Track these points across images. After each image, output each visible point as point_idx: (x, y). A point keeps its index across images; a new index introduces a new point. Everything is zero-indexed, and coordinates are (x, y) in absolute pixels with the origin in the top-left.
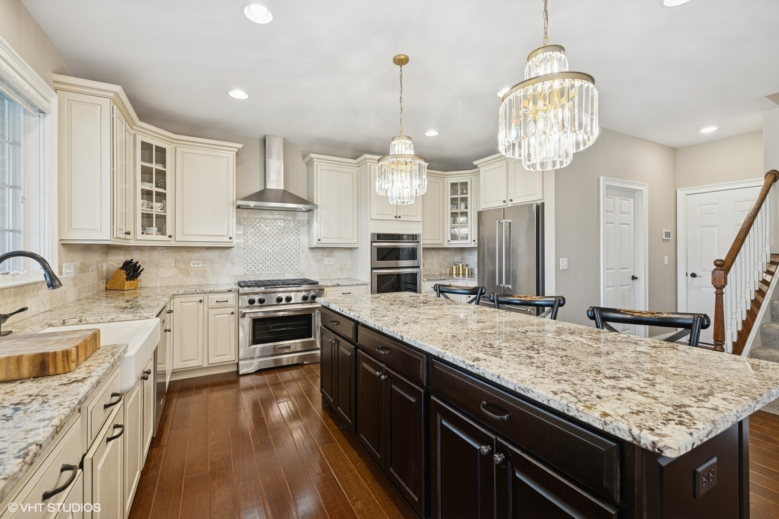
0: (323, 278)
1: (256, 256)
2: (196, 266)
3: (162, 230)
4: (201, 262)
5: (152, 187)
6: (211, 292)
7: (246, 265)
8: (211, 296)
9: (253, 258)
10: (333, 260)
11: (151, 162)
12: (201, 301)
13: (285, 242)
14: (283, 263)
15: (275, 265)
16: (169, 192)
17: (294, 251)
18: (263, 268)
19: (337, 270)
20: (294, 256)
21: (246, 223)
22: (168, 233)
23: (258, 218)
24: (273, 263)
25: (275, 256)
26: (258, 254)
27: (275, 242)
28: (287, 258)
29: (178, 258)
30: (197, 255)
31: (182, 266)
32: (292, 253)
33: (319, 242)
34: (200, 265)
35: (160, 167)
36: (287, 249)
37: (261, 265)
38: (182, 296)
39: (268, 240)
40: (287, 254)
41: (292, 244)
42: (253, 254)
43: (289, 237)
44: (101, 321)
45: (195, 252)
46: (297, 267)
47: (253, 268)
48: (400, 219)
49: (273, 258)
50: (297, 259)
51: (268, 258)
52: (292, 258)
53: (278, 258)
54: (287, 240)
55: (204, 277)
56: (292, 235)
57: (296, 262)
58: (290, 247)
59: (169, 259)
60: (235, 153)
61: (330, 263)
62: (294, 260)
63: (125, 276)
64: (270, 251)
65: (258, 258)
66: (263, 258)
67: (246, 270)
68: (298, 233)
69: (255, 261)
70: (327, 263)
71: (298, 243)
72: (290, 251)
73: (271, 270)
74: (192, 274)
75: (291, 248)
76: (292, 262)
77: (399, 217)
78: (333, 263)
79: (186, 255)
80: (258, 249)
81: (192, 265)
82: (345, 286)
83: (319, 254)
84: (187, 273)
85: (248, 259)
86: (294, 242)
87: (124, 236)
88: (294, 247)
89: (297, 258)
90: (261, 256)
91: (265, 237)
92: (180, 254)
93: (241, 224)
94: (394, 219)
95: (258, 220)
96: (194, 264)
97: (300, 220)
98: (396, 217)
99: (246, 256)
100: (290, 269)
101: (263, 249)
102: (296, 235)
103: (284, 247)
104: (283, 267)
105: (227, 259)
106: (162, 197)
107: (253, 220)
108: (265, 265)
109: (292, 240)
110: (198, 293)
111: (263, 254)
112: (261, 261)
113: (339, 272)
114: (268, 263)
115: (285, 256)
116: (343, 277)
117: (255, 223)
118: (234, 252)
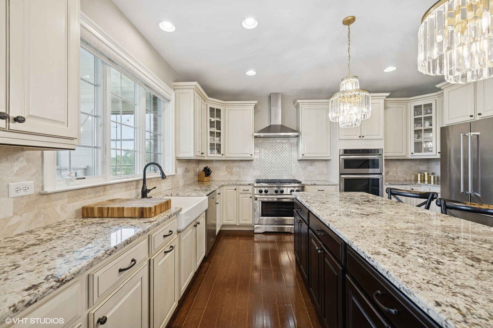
0: (307, 179)
2: (236, 170)
3: (219, 151)
4: (238, 168)
5: (215, 130)
6: (240, 185)
7: (260, 170)
8: (241, 187)
9: (264, 166)
10: (314, 168)
11: (214, 117)
12: (235, 189)
13: (282, 157)
14: (281, 169)
15: (277, 170)
16: (222, 131)
17: (288, 162)
18: (270, 172)
19: (317, 175)
20: (288, 165)
21: (261, 146)
22: (222, 153)
23: (267, 143)
24: (276, 169)
25: (277, 165)
26: (267, 163)
27: (277, 157)
28: (284, 166)
29: (228, 166)
30: (236, 164)
31: (229, 170)
32: (287, 163)
33: (303, 156)
34: (238, 170)
35: (218, 119)
36: (284, 161)
37: (269, 171)
38: (227, 186)
39: (273, 155)
40: (284, 164)
41: (287, 158)
42: (264, 164)
43: (285, 154)
44: (184, 195)
45: (235, 163)
46: (290, 172)
47: (264, 172)
48: (363, 138)
49: (276, 166)
50: (290, 167)
51: (273, 166)
52: (287, 166)
53: (279, 166)
54: (284, 155)
55: (240, 176)
56: (287, 152)
57: (290, 169)
58: (285, 159)
59: (223, 166)
60: (253, 107)
61: (312, 170)
62: (288, 168)
63: (204, 175)
64: (274, 162)
65: (267, 166)
66: (270, 166)
67: (260, 173)
68: (291, 151)
69: (266, 168)
70: (309, 169)
71: (290, 157)
72: (286, 162)
73: (274, 173)
74: (234, 174)
75: (286, 160)
76: (287, 169)
77: (363, 137)
78: (314, 170)
79: (231, 164)
80: (267, 161)
81: (234, 170)
82: (319, 185)
83: (304, 164)
84: (231, 174)
85: (262, 166)
86: (288, 157)
87: (201, 155)
88: (288, 159)
89: (290, 166)
90: (269, 165)
92: (228, 164)
93: (258, 147)
94: (358, 138)
95: (267, 144)
96: (235, 169)
97: (292, 143)
98: (360, 137)
99: (261, 165)
100: (286, 173)
101: (270, 161)
102: (289, 152)
103: (283, 159)
104: (281, 172)
105: (251, 167)
106: (219, 134)
107: (264, 144)
108: (271, 171)
109: (287, 155)
110: (234, 185)
111: (270, 164)
112: (269, 168)
113: (318, 176)
114: (273, 169)
115: (283, 165)
116: (318, 179)
117: (266, 146)
118: (254, 163)
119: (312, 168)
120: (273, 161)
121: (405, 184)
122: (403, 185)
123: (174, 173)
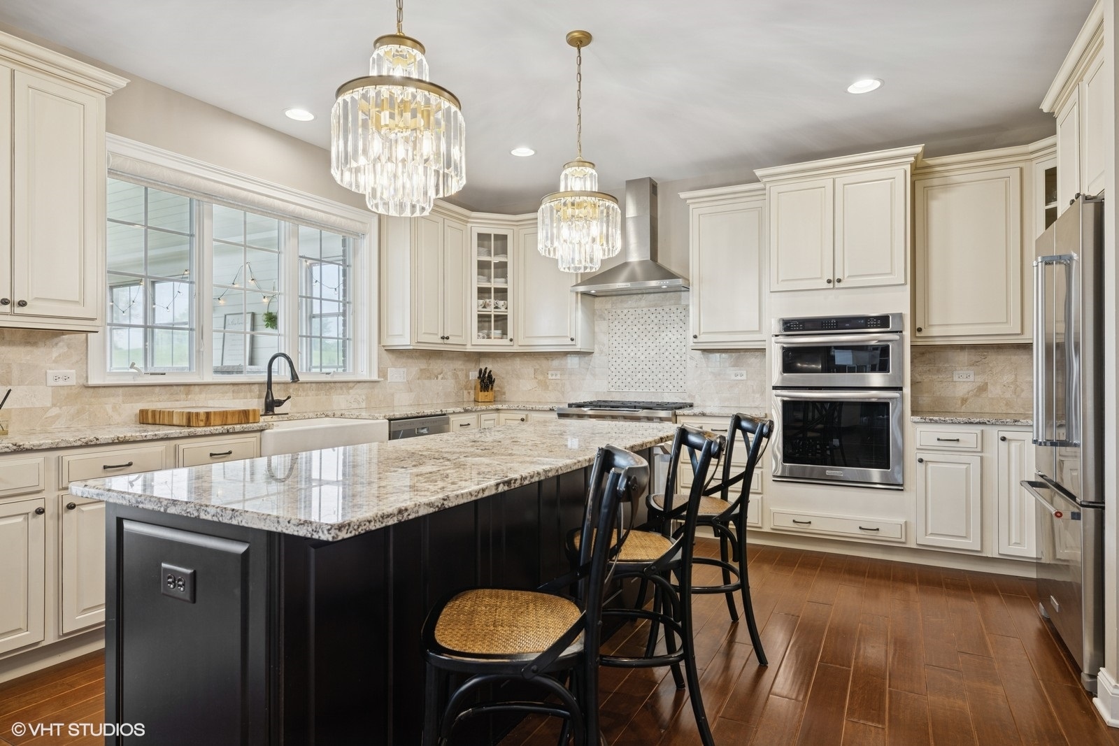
0: (726, 404)
1: (622, 365)
2: (554, 377)
4: (559, 372)
6: (532, 410)
7: (610, 379)
9: (619, 369)
10: (744, 372)
11: (490, 254)
12: (523, 420)
13: (663, 343)
14: (660, 376)
15: (649, 379)
16: (511, 285)
17: (677, 357)
18: (632, 383)
19: (753, 392)
20: (677, 364)
21: (611, 317)
22: (510, 336)
23: (625, 308)
24: (646, 375)
25: (649, 364)
26: (626, 361)
27: (649, 343)
28: (667, 368)
29: (538, 367)
30: (556, 363)
31: (540, 377)
32: (674, 361)
33: (695, 340)
34: (558, 377)
36: (667, 354)
37: (629, 379)
39: (639, 340)
40: (667, 361)
41: (674, 346)
42: (619, 361)
43: (670, 335)
45: (553, 360)
46: (681, 383)
47: (619, 383)
48: (841, 285)
49: (646, 368)
50: (683, 370)
51: (639, 368)
52: (674, 368)
53: (653, 368)
54: (667, 339)
55: (563, 393)
56: (674, 331)
57: (681, 376)
58: (670, 350)
59: (527, 368)
61: (739, 378)
62: (678, 372)
64: (642, 358)
65: (625, 368)
66: (632, 369)
67: (610, 386)
68: (684, 328)
69: (622, 372)
70: (733, 377)
71: (683, 344)
72: (670, 357)
73: (643, 386)
74: (550, 388)
75: (672, 352)
76: (674, 375)
77: (840, 280)
78: (744, 377)
79: (544, 363)
80: (625, 354)
81: (550, 377)
82: (714, 416)
83: (718, 361)
84: (544, 385)
85: (612, 369)
86: (678, 342)
88: (677, 350)
89: (681, 368)
90: (629, 364)
91: (635, 336)
92: (539, 362)
93: (604, 319)
95: (625, 311)
96: (552, 375)
97: (687, 305)
99: (610, 365)
100: (671, 387)
102: (681, 330)
103: (662, 351)
104: (660, 383)
105: (588, 369)
106: (504, 293)
108: (636, 379)
109: (674, 339)
110: (520, 409)
111: (632, 362)
112: (629, 372)
113: (757, 395)
114: (639, 375)
115: (663, 364)
116: (756, 404)
117: (622, 316)
118: (597, 359)
119: (739, 372)
120: (639, 354)
121: (979, 423)
122: (971, 423)
123: (375, 378)
